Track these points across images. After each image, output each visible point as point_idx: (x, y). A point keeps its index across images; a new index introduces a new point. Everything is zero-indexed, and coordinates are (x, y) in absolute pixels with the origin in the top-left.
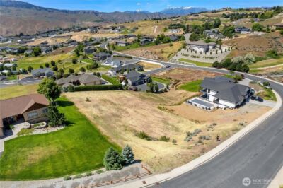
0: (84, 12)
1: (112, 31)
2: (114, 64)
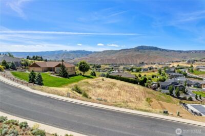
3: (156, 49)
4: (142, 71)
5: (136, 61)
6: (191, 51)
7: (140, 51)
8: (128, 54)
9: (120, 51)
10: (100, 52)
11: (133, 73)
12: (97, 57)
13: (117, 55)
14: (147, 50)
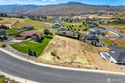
0: (103, 6)
1: (109, 15)
2: (94, 30)
3: (80, 4)
4: (73, 22)
5: (68, 12)
6: (100, 5)
7: (70, 5)
8: (63, 7)
9: (58, 5)
10: (45, 6)
11: (68, 23)
12: (42, 9)
13: (56, 8)
14: (75, 5)
